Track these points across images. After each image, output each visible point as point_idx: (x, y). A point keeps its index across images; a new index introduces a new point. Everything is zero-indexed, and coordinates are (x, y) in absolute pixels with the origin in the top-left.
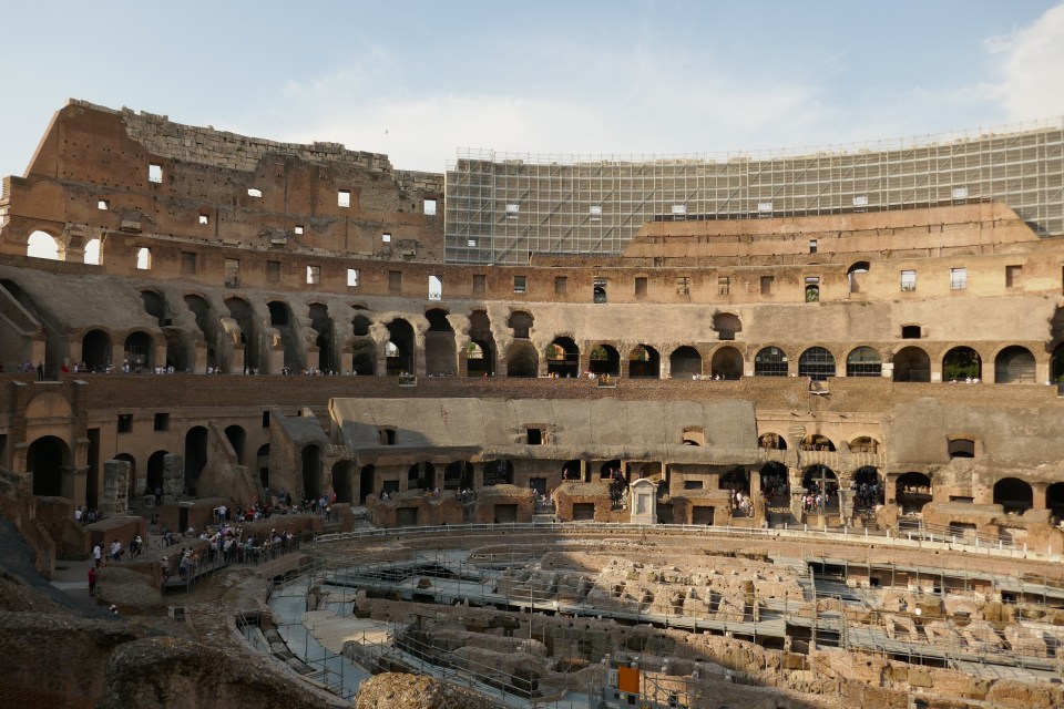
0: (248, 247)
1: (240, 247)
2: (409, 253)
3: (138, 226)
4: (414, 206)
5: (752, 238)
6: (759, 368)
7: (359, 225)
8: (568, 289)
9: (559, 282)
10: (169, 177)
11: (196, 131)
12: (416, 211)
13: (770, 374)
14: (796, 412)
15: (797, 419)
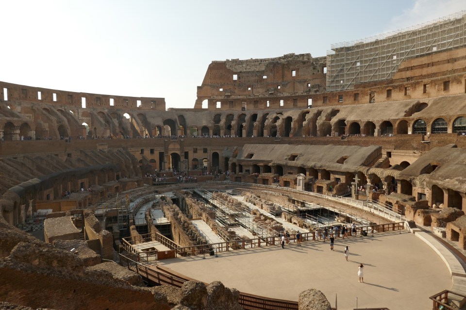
0: (262, 96)
1: (260, 96)
2: (316, 90)
3: (229, 94)
4: (318, 71)
6: (415, 130)
7: (298, 82)
8: (359, 98)
9: (356, 96)
10: (239, 78)
11: (247, 61)
12: (319, 73)
13: (419, 133)
14: (416, 151)
15: (415, 155)
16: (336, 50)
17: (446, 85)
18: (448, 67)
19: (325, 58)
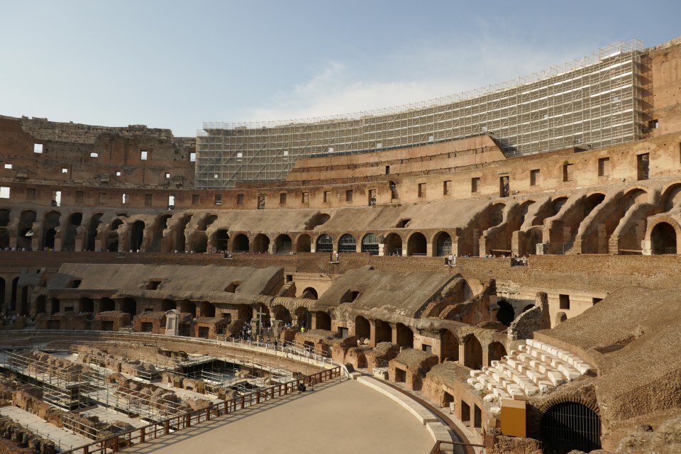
0: (88, 185)
1: (84, 184)
2: (178, 183)
3: (25, 176)
4: (183, 157)
5: (355, 166)
6: (318, 247)
7: (150, 169)
8: (244, 201)
9: (240, 198)
10: (45, 150)
11: (62, 125)
12: (184, 159)
13: (323, 251)
14: (323, 274)
15: (322, 279)
16: (210, 131)
17: (349, 194)
18: (348, 173)
19: (194, 140)
